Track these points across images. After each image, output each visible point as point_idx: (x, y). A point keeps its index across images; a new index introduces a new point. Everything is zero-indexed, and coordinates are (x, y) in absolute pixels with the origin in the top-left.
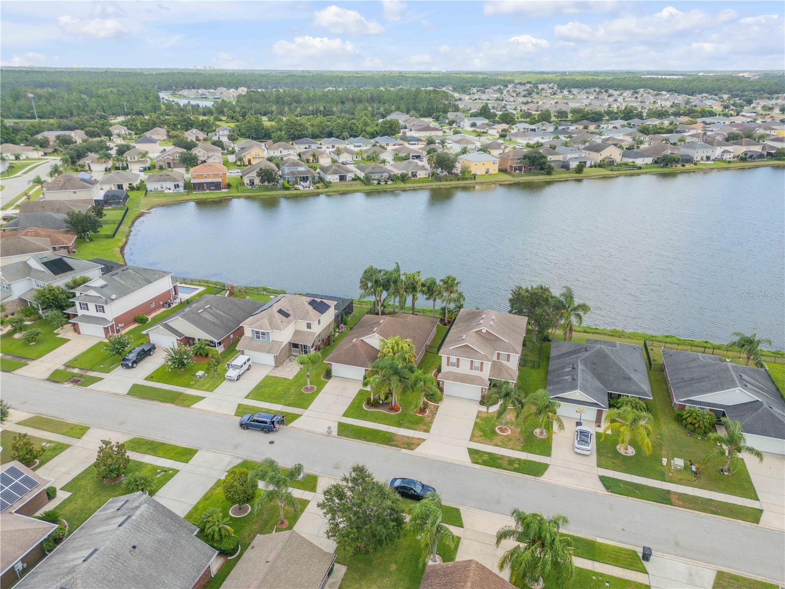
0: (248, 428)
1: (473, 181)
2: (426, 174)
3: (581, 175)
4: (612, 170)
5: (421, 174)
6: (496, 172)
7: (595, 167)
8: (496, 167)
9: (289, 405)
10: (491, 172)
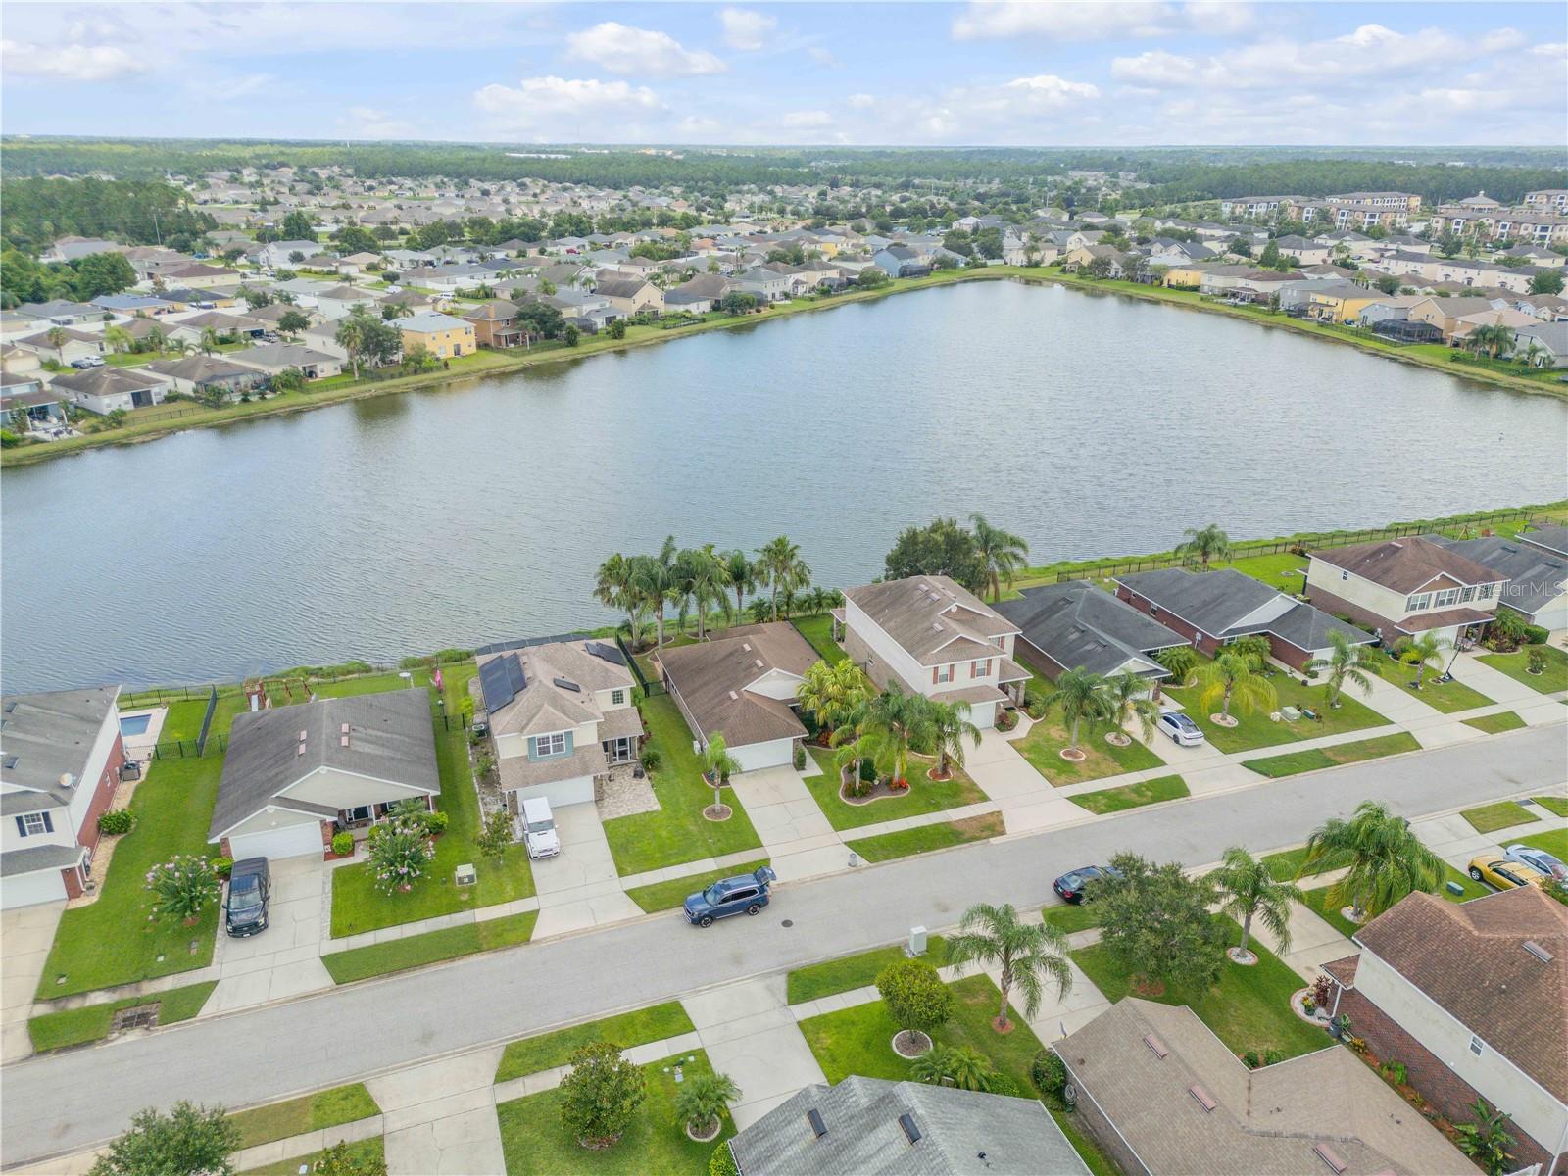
0: (713, 919)
1: (446, 373)
2: (336, 369)
3: (624, 341)
4: (665, 328)
5: (326, 370)
6: (474, 349)
7: (633, 324)
8: (472, 339)
9: (722, 853)
10: (465, 350)
